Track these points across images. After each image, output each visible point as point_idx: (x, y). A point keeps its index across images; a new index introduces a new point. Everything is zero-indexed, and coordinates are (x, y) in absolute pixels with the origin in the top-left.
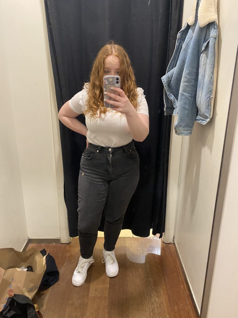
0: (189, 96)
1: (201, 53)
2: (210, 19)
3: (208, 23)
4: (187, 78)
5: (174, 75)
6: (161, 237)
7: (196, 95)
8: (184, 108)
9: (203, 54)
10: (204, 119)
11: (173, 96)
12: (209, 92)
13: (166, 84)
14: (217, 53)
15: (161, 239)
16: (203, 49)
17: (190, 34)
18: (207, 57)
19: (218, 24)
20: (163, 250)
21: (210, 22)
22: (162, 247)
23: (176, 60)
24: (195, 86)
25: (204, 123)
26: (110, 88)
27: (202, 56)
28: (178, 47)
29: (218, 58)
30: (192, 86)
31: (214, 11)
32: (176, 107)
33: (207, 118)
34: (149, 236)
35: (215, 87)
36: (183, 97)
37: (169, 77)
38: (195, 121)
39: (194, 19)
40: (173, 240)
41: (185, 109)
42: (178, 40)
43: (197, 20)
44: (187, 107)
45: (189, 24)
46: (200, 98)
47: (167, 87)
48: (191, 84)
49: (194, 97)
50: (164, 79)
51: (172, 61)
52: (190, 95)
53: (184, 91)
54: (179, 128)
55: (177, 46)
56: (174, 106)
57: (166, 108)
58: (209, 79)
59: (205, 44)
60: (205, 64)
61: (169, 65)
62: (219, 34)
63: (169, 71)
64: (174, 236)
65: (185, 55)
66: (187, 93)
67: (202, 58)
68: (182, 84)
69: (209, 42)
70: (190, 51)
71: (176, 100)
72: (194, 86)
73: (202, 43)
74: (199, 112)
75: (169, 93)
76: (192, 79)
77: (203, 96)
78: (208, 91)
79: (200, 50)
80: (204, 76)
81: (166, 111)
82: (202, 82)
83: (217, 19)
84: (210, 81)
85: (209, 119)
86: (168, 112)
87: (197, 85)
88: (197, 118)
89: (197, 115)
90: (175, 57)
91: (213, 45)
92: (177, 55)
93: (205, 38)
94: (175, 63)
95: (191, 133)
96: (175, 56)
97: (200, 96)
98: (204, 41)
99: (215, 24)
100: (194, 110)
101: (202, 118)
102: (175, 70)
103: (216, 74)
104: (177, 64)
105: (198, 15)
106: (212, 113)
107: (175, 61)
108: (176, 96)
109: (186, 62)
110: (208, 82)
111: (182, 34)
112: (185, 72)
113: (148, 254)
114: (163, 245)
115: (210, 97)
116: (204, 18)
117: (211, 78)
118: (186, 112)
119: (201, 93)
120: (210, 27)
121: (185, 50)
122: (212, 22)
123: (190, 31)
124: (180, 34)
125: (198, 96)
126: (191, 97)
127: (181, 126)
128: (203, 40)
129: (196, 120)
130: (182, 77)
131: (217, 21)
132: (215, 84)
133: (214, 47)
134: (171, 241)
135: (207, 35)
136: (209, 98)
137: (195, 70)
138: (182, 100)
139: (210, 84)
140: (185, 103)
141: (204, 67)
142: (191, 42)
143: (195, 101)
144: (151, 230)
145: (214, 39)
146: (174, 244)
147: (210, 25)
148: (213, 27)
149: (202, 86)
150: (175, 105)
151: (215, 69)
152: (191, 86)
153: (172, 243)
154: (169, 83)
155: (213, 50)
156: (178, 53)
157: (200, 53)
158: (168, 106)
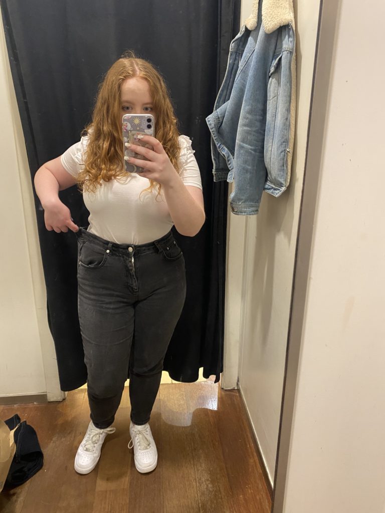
0: (251, 149)
1: (270, 77)
2: (281, 19)
3: (278, 27)
4: (247, 118)
5: (226, 113)
6: (217, 380)
7: (263, 148)
8: (244, 169)
9: (273, 78)
10: (277, 188)
11: (226, 149)
12: (284, 142)
13: (214, 129)
14: (295, 77)
15: (217, 384)
16: (272, 70)
17: (251, 44)
18: (279, 83)
19: (294, 29)
20: (221, 401)
21: (282, 25)
22: (219, 396)
23: (229, 88)
24: (262, 132)
25: (277, 194)
26: (135, 137)
27: (271, 82)
28: (231, 67)
29: (296, 86)
30: (257, 132)
31: (288, 6)
32: (231, 168)
33: (281, 185)
34: (198, 381)
35: (293, 134)
36: (242, 151)
37: (219, 118)
38: (263, 191)
39: (255, 20)
40: (237, 384)
41: (247, 171)
42: (231, 55)
43: (261, 21)
44: (249, 167)
45: (249, 28)
46: (269, 152)
47: (216, 133)
48: (254, 129)
49: (261, 150)
50: (211, 120)
51: (222, 91)
52: (253, 148)
53: (243, 141)
54: (238, 203)
55: (230, 64)
56: (229, 166)
57: (216, 169)
58: (282, 120)
59: (275, 62)
60: (276, 96)
61: (219, 97)
62: (296, 44)
63: (218, 107)
64: (238, 378)
65: (244, 80)
66: (249, 145)
67: (270, 86)
68: (239, 129)
69: (280, 59)
70: (251, 73)
71: (231, 156)
72: (260, 133)
73: (271, 60)
74: (269, 176)
75: (219, 145)
76: (256, 120)
77: (274, 148)
78: (282, 141)
79: (268, 72)
80: (275, 116)
81: (215, 174)
82: (272, 126)
83: (294, 21)
84: (285, 124)
85: (284, 188)
86: (220, 177)
87: (264, 131)
88: (267, 186)
89: (266, 180)
90: (228, 83)
91: (288, 64)
92: (231, 79)
93: (274, 52)
94: (228, 93)
95: (257, 211)
96: (228, 81)
97: (270, 149)
98: (274, 57)
99: (290, 29)
100: (261, 173)
101: (274, 186)
102: (228, 106)
103: (294, 111)
104: (232, 95)
105: (263, 13)
106: (289, 177)
107: (229, 91)
108: (232, 150)
109: (246, 92)
110: (281, 126)
111: (238, 46)
112: (244, 109)
113: (197, 409)
114: (221, 394)
115: (285, 150)
116: (272, 18)
117: (287, 119)
118: (248, 176)
119: (271, 144)
120: (283, 33)
121: (244, 72)
122: (284, 24)
123: (250, 39)
124: (235, 44)
125: (267, 150)
126: (255, 150)
127: (239, 200)
128: (271, 54)
129: (265, 189)
130: (240, 117)
131: (294, 23)
132: (293, 129)
133: (290, 68)
134: (235, 386)
135: (278, 47)
136: (283, 153)
137: (260, 106)
138: (240, 156)
139: (284, 129)
140: (245, 162)
141: (275, 101)
142: (252, 59)
143: (263, 157)
144: (201, 370)
145: (289, 54)
146: (239, 390)
147: (283, 30)
148: (287, 32)
149: (272, 133)
150: (230, 164)
151: (292, 105)
152: (255, 132)
153: (236, 388)
154: (220, 126)
155: (288, 72)
156: (232, 76)
157: (268, 77)
158: (219, 166)
